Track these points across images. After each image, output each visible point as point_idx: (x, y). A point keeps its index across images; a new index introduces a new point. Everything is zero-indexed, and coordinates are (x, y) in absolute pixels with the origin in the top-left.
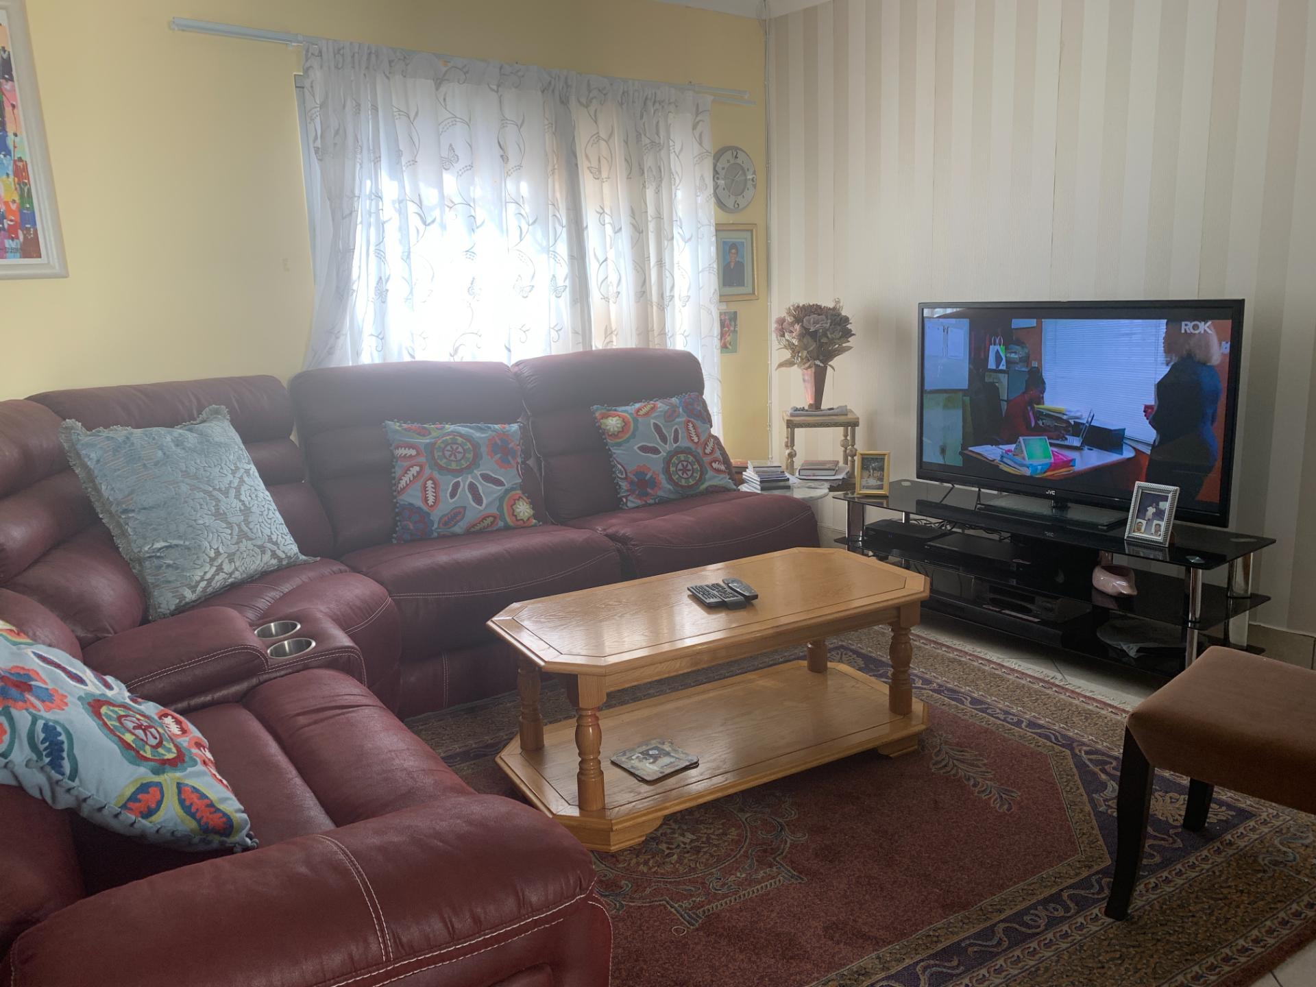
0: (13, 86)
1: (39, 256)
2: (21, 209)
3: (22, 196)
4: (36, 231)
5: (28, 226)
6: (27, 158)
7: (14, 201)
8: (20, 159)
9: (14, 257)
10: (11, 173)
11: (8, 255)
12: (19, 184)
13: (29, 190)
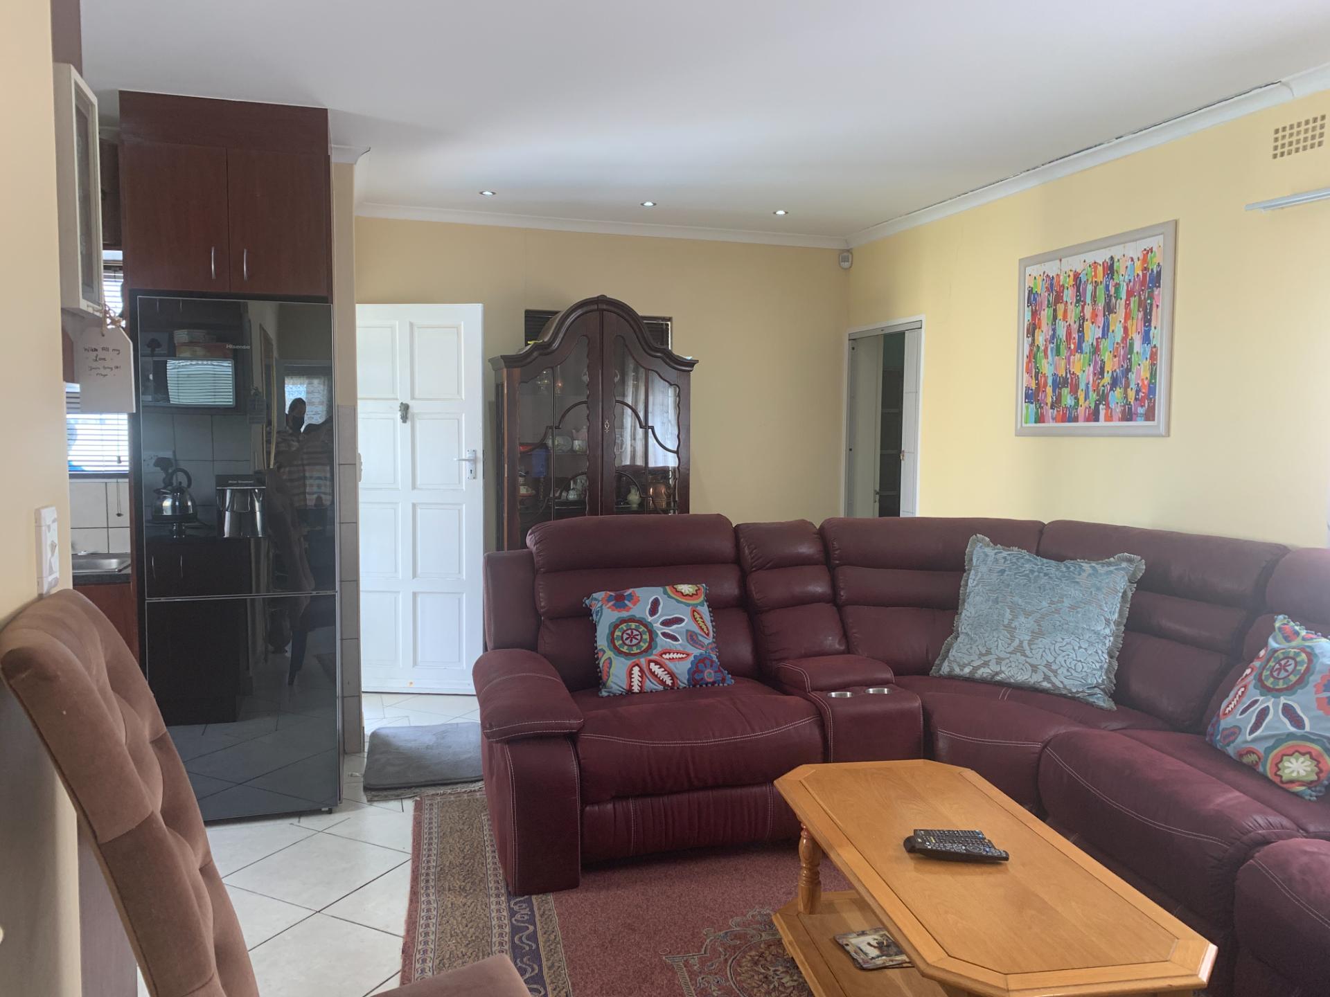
0: (1159, 292)
1: (1154, 420)
2: (1150, 382)
3: (1151, 374)
4: (1155, 400)
5: (1151, 396)
6: (1158, 345)
7: (1147, 378)
8: (1155, 346)
9: (1141, 420)
10: (1148, 357)
11: (1139, 418)
12: (1151, 365)
13: (1156, 369)
